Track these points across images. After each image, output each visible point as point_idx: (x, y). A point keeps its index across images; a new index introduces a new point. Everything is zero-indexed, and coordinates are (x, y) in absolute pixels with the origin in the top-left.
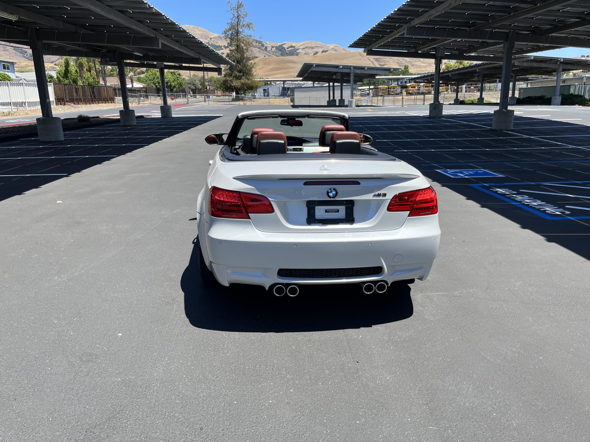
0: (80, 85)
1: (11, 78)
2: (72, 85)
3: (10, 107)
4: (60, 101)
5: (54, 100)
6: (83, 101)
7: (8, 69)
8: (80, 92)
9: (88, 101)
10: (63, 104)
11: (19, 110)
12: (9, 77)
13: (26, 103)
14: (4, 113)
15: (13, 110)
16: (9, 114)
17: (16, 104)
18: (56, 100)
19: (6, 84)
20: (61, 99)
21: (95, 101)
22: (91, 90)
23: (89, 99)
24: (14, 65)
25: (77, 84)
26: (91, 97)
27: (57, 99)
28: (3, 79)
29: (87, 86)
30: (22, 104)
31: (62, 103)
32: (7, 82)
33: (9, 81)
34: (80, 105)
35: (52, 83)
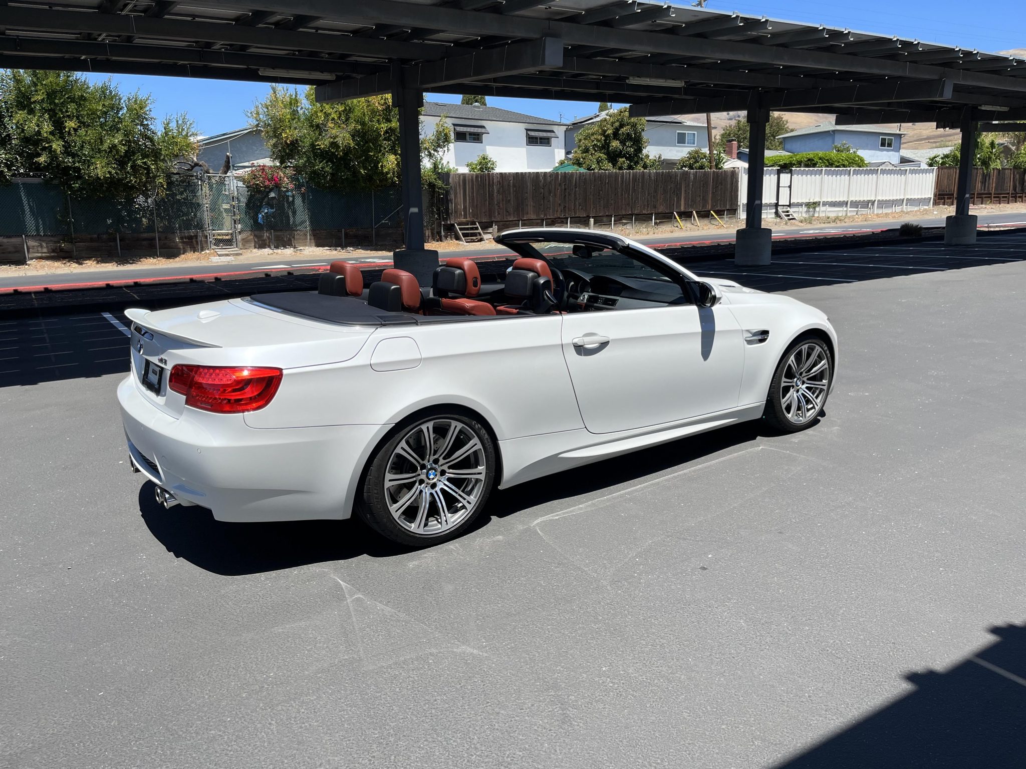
0: (993, 169)
1: (866, 162)
2: (977, 168)
3: (845, 209)
4: (944, 199)
5: (932, 196)
6: (994, 197)
7: (890, 145)
8: (991, 181)
9: (1003, 197)
10: (948, 202)
11: (859, 213)
12: (862, 160)
13: (876, 202)
14: (828, 218)
15: (849, 214)
16: (837, 219)
17: (855, 204)
18: (935, 195)
19: (847, 172)
20: (947, 195)
21: (1020, 197)
22: (1017, 176)
23: (1009, 194)
24: (901, 137)
25: (987, 168)
26: (1015, 189)
27: (939, 195)
28: (850, 163)
29: (1011, 169)
30: (868, 205)
31: (946, 201)
32: (849, 169)
33: (861, 167)
34: (986, 204)
35: (936, 168)
